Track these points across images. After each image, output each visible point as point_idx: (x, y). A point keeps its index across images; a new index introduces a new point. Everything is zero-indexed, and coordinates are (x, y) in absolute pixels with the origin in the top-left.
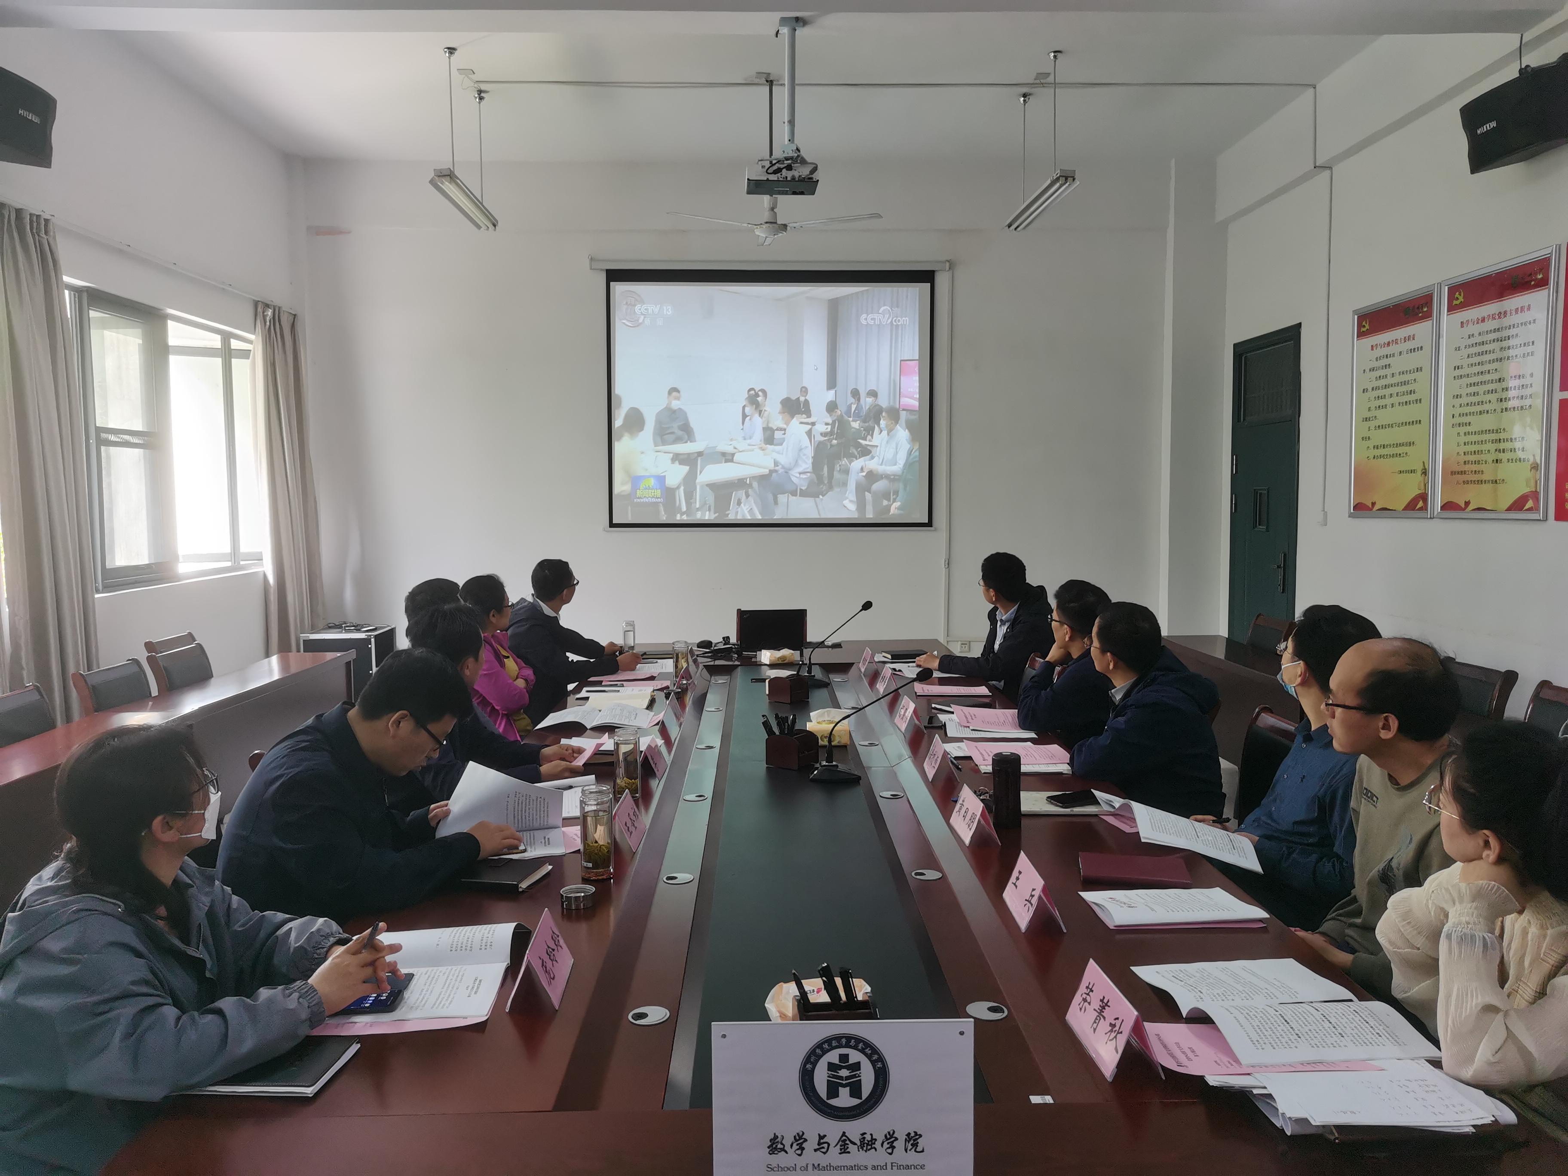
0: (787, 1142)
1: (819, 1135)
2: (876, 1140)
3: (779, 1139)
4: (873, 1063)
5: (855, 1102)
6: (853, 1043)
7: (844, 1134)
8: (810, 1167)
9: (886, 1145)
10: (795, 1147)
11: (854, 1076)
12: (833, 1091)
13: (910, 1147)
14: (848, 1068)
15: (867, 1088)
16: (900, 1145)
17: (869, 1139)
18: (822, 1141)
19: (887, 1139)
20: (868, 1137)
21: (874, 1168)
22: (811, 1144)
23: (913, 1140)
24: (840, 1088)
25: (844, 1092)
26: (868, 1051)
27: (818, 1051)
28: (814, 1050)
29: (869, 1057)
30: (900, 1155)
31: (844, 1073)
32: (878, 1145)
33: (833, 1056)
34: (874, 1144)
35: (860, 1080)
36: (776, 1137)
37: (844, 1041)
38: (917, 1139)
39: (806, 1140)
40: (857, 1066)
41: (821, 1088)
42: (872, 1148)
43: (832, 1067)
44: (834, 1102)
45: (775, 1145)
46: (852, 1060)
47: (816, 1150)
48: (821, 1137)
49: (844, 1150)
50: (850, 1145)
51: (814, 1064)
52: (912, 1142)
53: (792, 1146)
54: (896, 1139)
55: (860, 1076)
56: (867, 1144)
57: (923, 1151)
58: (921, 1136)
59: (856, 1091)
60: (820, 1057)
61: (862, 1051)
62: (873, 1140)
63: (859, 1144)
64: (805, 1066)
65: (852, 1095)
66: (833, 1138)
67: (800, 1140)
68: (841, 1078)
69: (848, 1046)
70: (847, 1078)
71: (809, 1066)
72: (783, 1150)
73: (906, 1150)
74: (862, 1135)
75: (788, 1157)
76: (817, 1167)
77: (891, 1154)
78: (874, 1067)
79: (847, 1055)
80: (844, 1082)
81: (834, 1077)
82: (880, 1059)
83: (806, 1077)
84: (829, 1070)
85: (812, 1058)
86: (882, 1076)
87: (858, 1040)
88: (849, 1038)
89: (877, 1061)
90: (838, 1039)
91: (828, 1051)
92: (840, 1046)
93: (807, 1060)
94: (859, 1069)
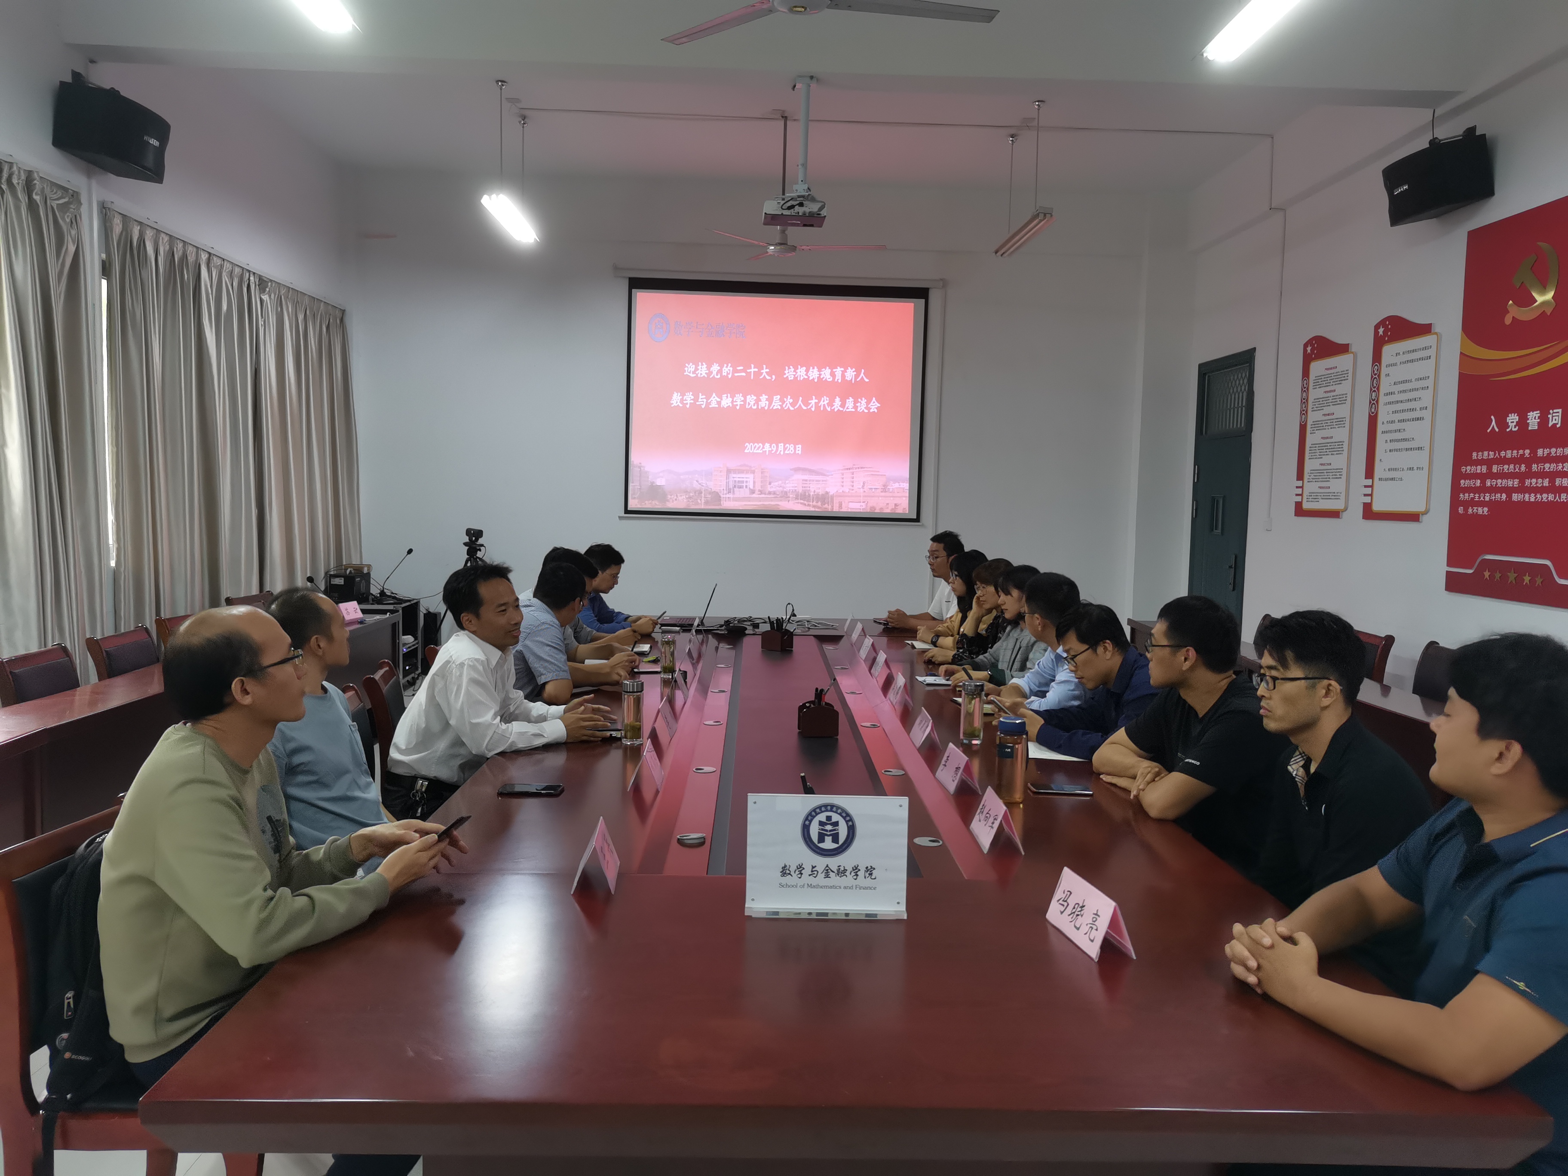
0: (793, 869)
1: (812, 865)
3: (788, 867)
4: (847, 822)
5: (835, 846)
6: (834, 809)
7: (827, 866)
8: (806, 886)
9: (853, 874)
10: (797, 872)
11: (834, 830)
12: (821, 839)
13: (867, 875)
14: (831, 824)
15: (842, 838)
16: (861, 874)
17: (843, 869)
18: (814, 870)
19: (854, 870)
20: (842, 869)
21: (845, 888)
22: (807, 871)
23: (870, 871)
24: (826, 837)
25: (828, 839)
26: (844, 815)
27: (813, 813)
28: (811, 813)
29: (844, 818)
30: (862, 880)
31: (829, 827)
32: (848, 873)
33: (822, 817)
34: (846, 872)
35: (838, 833)
36: (785, 866)
37: (829, 808)
38: (872, 870)
39: (804, 869)
40: (836, 824)
41: (815, 837)
42: (844, 875)
43: (821, 823)
44: (821, 845)
45: (785, 871)
46: (834, 820)
47: (810, 875)
48: (813, 867)
49: (827, 876)
50: (831, 873)
51: (811, 821)
52: (869, 872)
53: (795, 872)
54: (859, 870)
55: (838, 830)
56: (841, 872)
57: (875, 879)
58: (874, 869)
59: (835, 839)
60: (814, 817)
61: (840, 814)
62: (845, 870)
63: (836, 872)
64: (805, 822)
65: (833, 841)
66: (820, 868)
67: (800, 868)
68: (826, 831)
69: (831, 811)
70: (831, 831)
71: (807, 823)
72: (789, 874)
73: (865, 877)
74: (839, 866)
75: (793, 879)
76: (810, 886)
77: (856, 879)
78: (847, 824)
79: (831, 816)
80: (829, 833)
81: (822, 830)
82: (851, 820)
83: (806, 830)
84: (819, 825)
85: (810, 818)
86: (852, 830)
87: (838, 808)
88: (832, 806)
89: (849, 821)
90: (826, 806)
91: (819, 813)
92: (827, 811)
93: (806, 819)
94: (838, 825)
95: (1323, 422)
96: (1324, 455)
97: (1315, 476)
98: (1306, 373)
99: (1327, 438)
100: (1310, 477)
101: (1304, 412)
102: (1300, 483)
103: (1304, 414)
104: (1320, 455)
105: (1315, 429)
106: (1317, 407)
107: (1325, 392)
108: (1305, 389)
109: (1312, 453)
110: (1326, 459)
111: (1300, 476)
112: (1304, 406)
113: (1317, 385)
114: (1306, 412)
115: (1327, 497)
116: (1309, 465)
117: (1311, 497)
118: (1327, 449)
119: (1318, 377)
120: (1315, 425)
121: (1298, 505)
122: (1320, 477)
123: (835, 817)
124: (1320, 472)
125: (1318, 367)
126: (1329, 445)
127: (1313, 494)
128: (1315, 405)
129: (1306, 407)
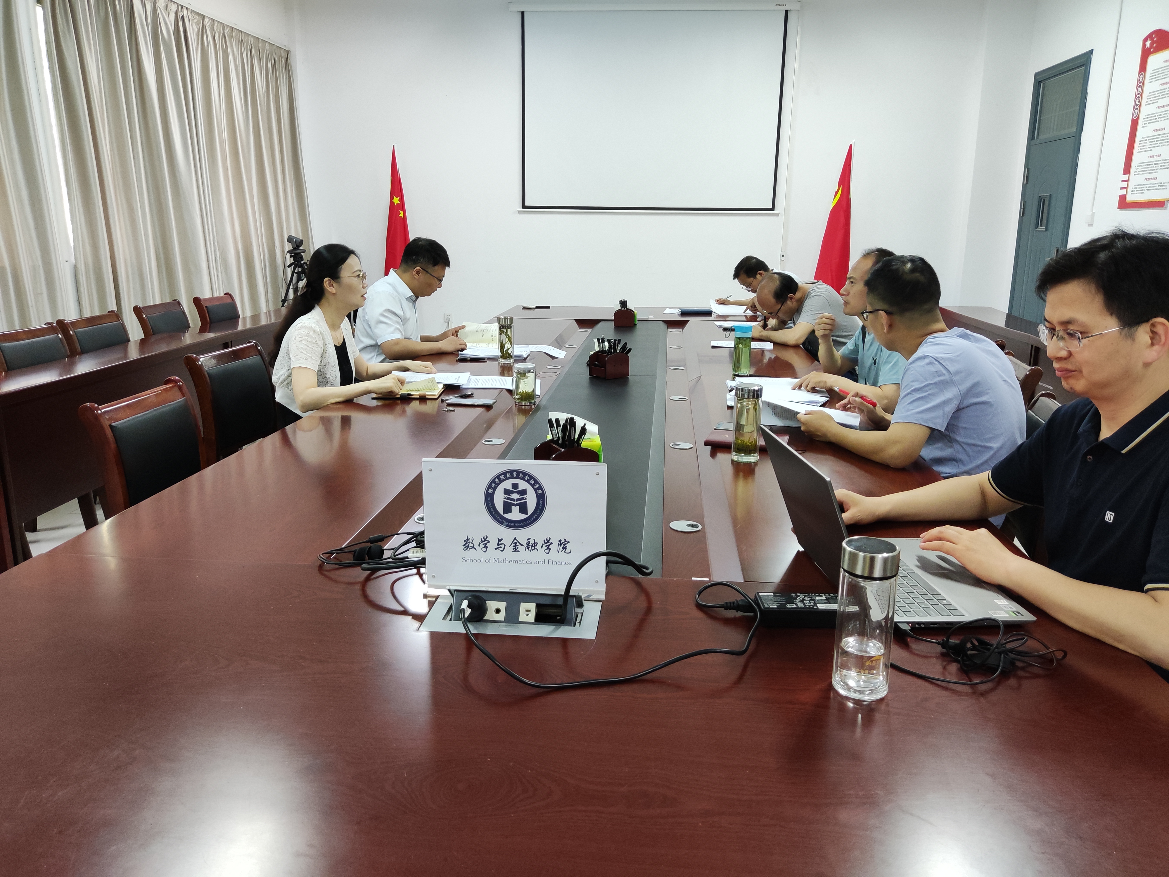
0: (476, 542)
1: (498, 539)
2: (537, 543)
3: (470, 540)
4: (536, 490)
5: (523, 516)
6: (521, 475)
8: (492, 560)
9: (545, 547)
10: (482, 546)
11: (522, 499)
12: (507, 508)
13: (560, 548)
14: (518, 493)
15: (531, 508)
16: (554, 547)
18: (500, 543)
19: (545, 543)
20: (532, 542)
21: (536, 563)
22: (493, 544)
23: (563, 544)
24: (512, 507)
25: (515, 510)
26: (532, 482)
27: (497, 481)
28: (495, 479)
29: (533, 486)
30: (555, 555)
31: (515, 496)
32: (538, 547)
33: (507, 484)
34: (536, 546)
35: (526, 502)
36: (468, 539)
37: (515, 474)
38: (566, 544)
40: (523, 492)
41: (500, 508)
42: (534, 549)
43: (507, 492)
44: (508, 516)
45: (467, 545)
46: (521, 488)
47: (496, 549)
48: (499, 540)
49: (515, 550)
50: (519, 546)
51: (494, 489)
52: (563, 546)
53: (479, 545)
54: (552, 543)
55: (526, 499)
58: (569, 542)
59: (523, 508)
60: (498, 485)
61: (528, 481)
63: (526, 546)
64: (488, 490)
65: (521, 512)
66: (507, 541)
67: (485, 542)
68: (513, 500)
69: (517, 477)
70: (517, 500)
71: (490, 491)
72: (473, 547)
73: (558, 552)
74: (528, 539)
75: (478, 553)
76: (497, 560)
77: (548, 553)
78: (536, 493)
79: (518, 484)
80: (515, 503)
81: (508, 498)
82: (541, 488)
83: (489, 499)
84: (504, 494)
85: (493, 486)
86: (541, 499)
87: (525, 474)
88: (518, 472)
89: (538, 489)
90: (511, 472)
91: (504, 480)
92: (512, 477)
93: (490, 487)
94: (526, 494)
95: (1156, 115)
96: (1154, 147)
97: (1142, 168)
98: (1143, 68)
99: (1159, 130)
100: (1138, 170)
101: (1137, 107)
102: (1126, 177)
103: (1137, 109)
104: (1150, 148)
105: (1148, 122)
106: (1151, 101)
107: (1162, 84)
108: (1141, 84)
109: (1141, 146)
110: (1155, 151)
111: (1127, 170)
112: (1137, 101)
113: (1154, 78)
114: (1140, 107)
115: (1153, 188)
116: (1137, 158)
117: (1136, 190)
118: (1159, 141)
119: (1156, 71)
120: (1147, 118)
121: (1123, 198)
122: (1147, 169)
123: (523, 485)
124: (1148, 164)
125: (1155, 61)
126: (1160, 136)
127: (1138, 187)
128: (1150, 98)
129: (1140, 102)
